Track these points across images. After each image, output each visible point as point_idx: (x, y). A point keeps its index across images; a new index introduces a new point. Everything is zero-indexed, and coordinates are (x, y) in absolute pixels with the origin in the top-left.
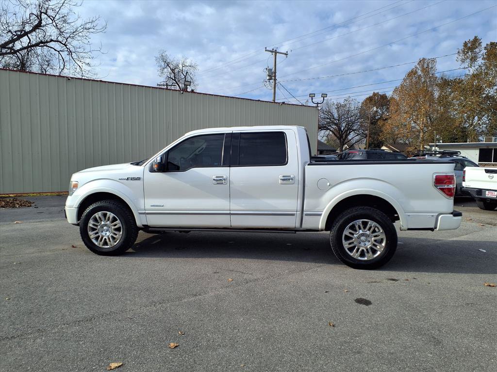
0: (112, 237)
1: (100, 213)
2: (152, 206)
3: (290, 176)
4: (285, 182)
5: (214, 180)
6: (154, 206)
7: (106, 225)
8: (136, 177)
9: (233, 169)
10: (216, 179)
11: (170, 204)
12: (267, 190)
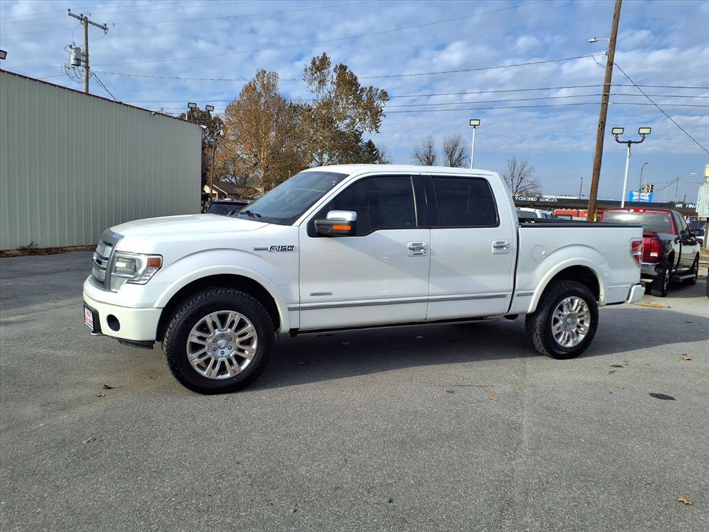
0: (236, 356)
1: (214, 314)
2: (312, 295)
3: (504, 242)
4: (499, 251)
5: (410, 249)
6: (316, 294)
7: (222, 336)
8: (287, 244)
9: (436, 232)
10: (413, 247)
11: (342, 290)
12: (478, 262)
